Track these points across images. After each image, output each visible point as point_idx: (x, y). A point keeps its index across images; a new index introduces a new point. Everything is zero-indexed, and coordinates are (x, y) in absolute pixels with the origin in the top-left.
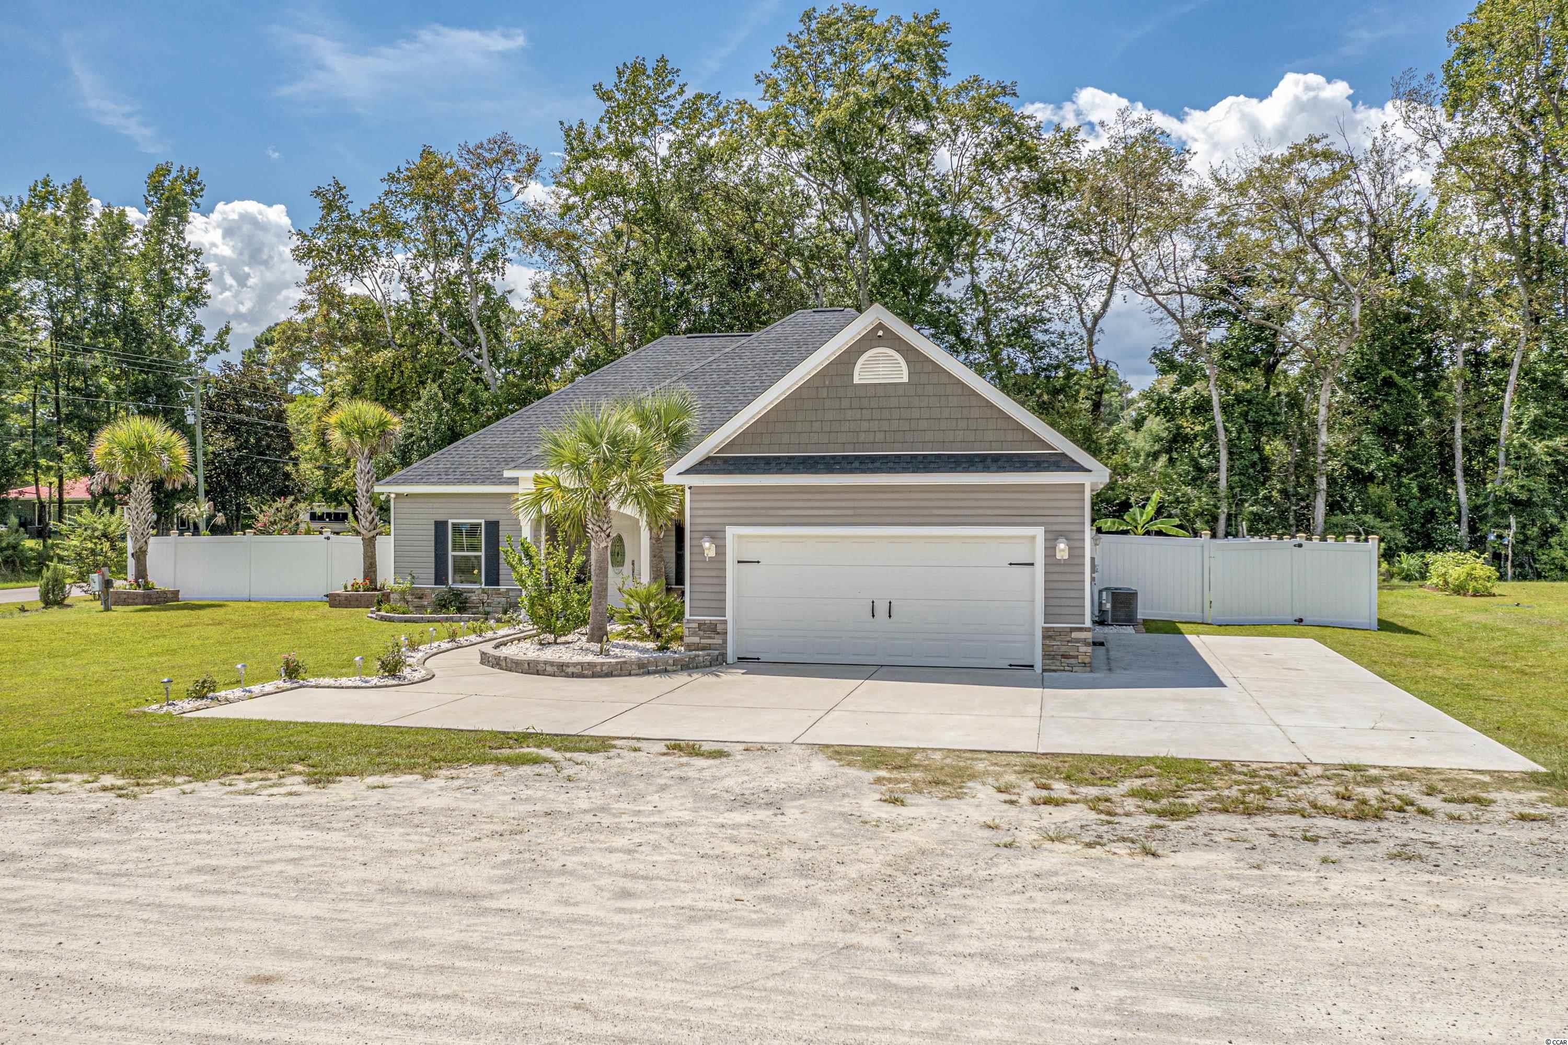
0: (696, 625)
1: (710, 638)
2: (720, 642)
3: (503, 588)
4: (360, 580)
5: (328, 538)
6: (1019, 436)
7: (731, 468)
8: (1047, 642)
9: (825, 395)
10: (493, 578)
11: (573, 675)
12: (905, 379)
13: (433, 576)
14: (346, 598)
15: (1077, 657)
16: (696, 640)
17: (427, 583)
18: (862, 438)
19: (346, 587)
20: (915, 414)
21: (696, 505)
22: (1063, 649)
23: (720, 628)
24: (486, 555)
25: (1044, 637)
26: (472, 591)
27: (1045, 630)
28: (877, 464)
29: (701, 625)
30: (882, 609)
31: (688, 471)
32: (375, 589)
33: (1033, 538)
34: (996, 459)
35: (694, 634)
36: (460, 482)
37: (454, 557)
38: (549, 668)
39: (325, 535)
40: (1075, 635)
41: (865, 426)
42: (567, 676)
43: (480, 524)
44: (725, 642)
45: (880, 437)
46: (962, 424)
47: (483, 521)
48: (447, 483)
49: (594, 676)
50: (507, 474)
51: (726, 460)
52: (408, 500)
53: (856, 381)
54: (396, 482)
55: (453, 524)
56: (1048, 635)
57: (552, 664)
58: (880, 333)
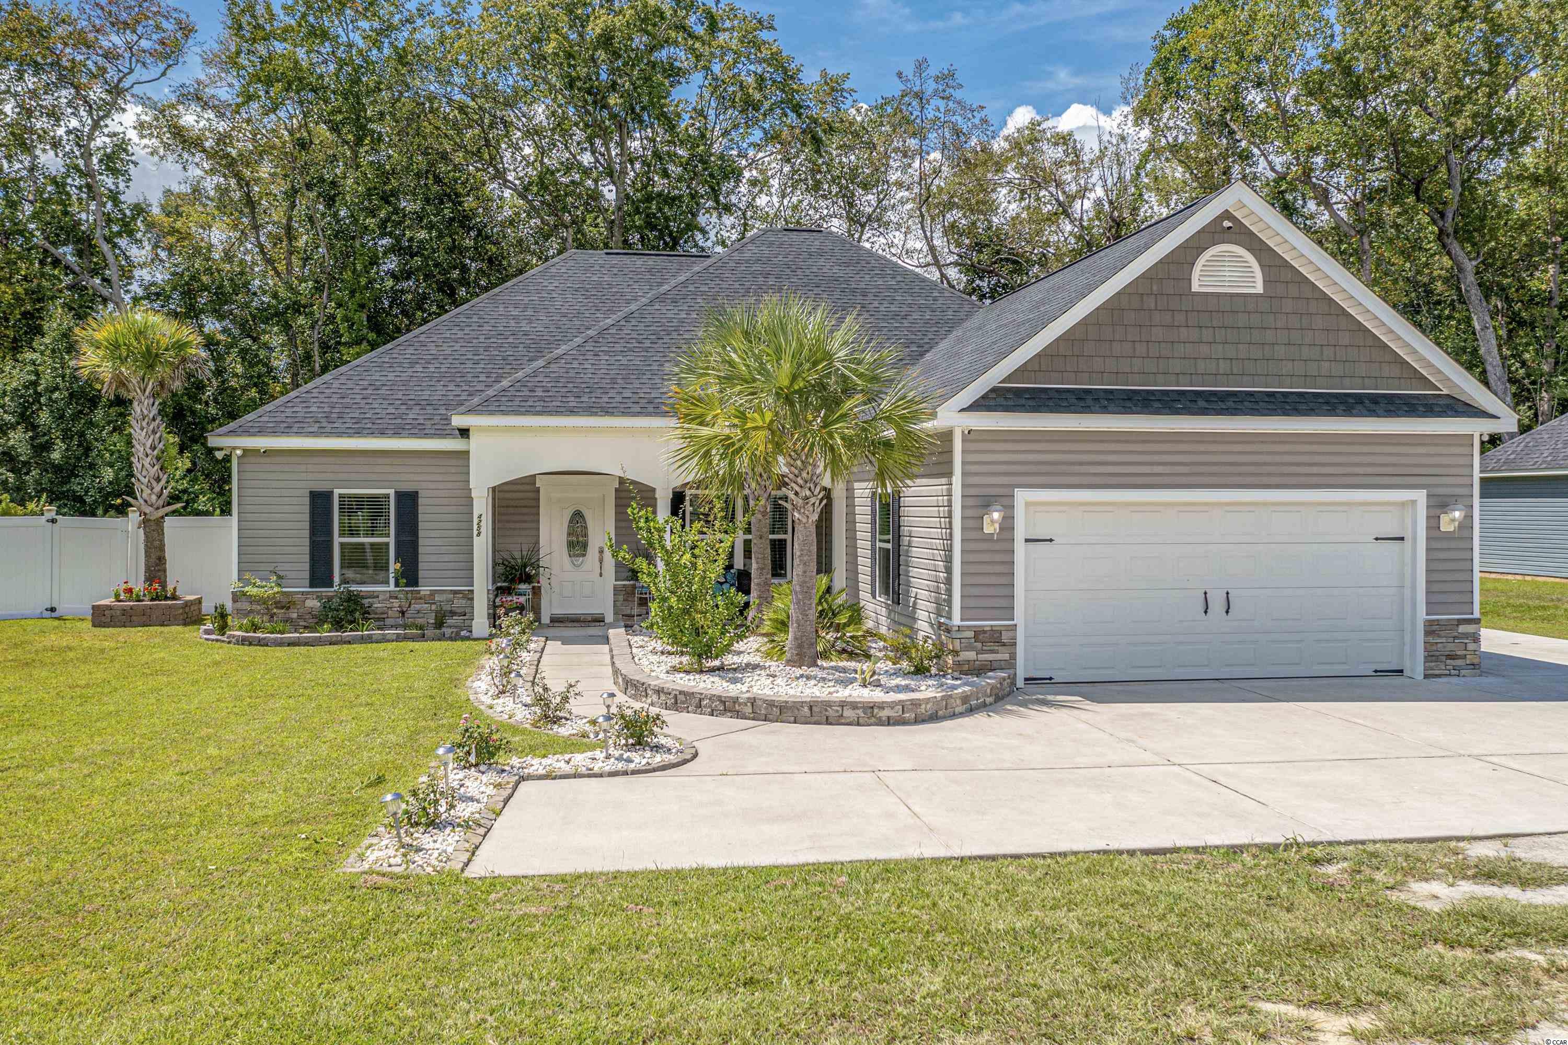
0: (970, 634)
1: (992, 652)
2: (1007, 657)
3: (424, 589)
4: (139, 586)
5: (53, 521)
6: (1396, 371)
7: (1031, 403)
8: (1431, 639)
9: (1153, 306)
10: (410, 576)
11: (889, 722)
12: (1259, 289)
13: (307, 575)
14: (124, 611)
15: (1465, 657)
16: (971, 655)
17: (298, 585)
18: (1201, 366)
19: (117, 596)
20: (1269, 336)
21: (972, 458)
22: (1450, 647)
23: (1005, 638)
24: (398, 544)
25: (1428, 633)
26: (374, 595)
27: (1429, 624)
28: (1230, 404)
29: (978, 634)
30: (1217, 605)
31: (974, 407)
32: (166, 598)
33: (1414, 502)
34: (1375, 400)
35: (969, 648)
36: (358, 433)
37: (342, 545)
38: (848, 713)
39: (48, 515)
40: (1462, 629)
41: (1205, 349)
42: (880, 723)
43: (387, 496)
44: (1013, 656)
45: (1223, 366)
46: (1328, 352)
47: (391, 492)
48: (339, 434)
49: (918, 721)
50: (458, 421)
51: (1018, 392)
52: (267, 460)
53: (1195, 287)
54: (247, 433)
55: (341, 496)
56: (1431, 629)
57: (854, 706)
58: (1227, 224)
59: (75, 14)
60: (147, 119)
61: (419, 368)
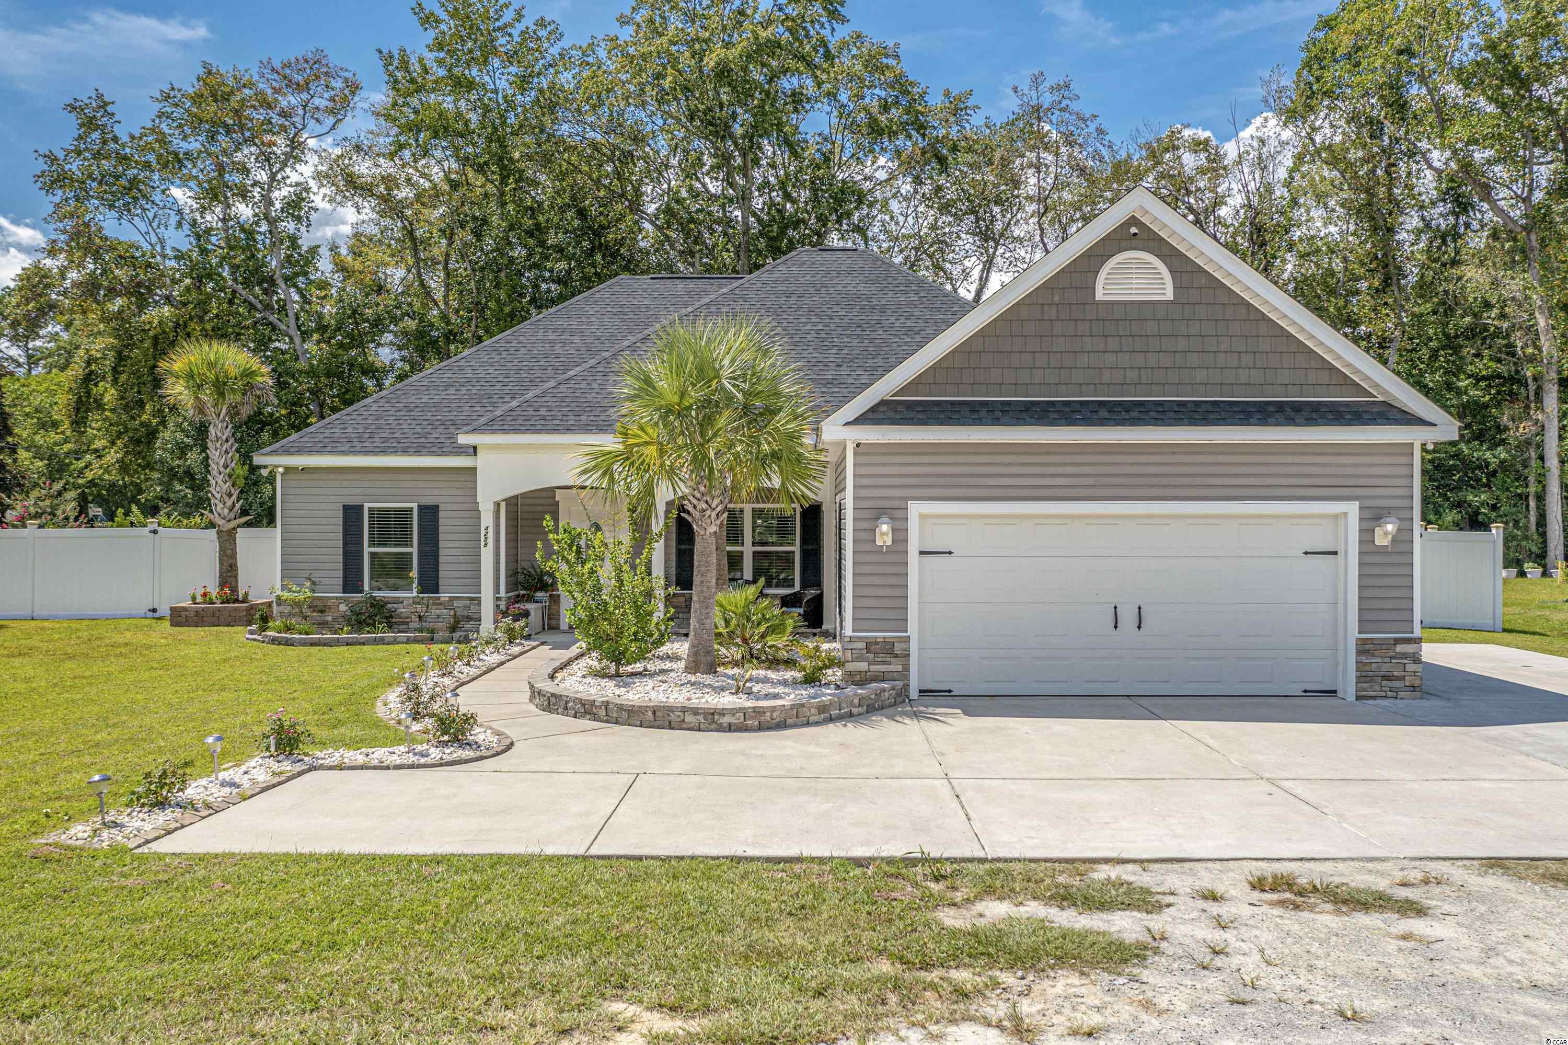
0: (862, 645)
1: (884, 663)
2: (900, 668)
3: (444, 596)
4: (214, 591)
5: (155, 532)
6: (1325, 377)
7: (921, 416)
8: (1364, 659)
9: (1054, 316)
10: (430, 583)
11: (730, 728)
12: (1169, 296)
13: (340, 581)
14: (197, 613)
15: (1402, 678)
16: (863, 666)
17: (333, 592)
18: (1107, 376)
19: (194, 598)
20: (1182, 344)
21: (863, 471)
22: (1386, 668)
23: (898, 648)
24: (420, 553)
25: (1359, 652)
26: (398, 601)
27: (1361, 643)
28: (1134, 414)
29: (870, 645)
30: (1128, 617)
31: (861, 420)
32: (237, 601)
33: (1345, 514)
34: (1298, 408)
35: (859, 659)
36: (383, 452)
37: (372, 555)
38: (689, 718)
39: (151, 527)
40: (1399, 648)
41: (1111, 359)
42: (721, 729)
43: (411, 509)
44: (906, 668)
45: (1132, 376)
46: (1247, 359)
47: (415, 506)
48: (366, 453)
49: (761, 728)
50: (463, 439)
51: (910, 405)
52: (305, 476)
53: (1099, 296)
54: (287, 452)
55: (370, 509)
56: (1364, 648)
57: (695, 711)
58: (1134, 230)
59: (256, 77)
60: (324, 168)
61: (452, 391)
